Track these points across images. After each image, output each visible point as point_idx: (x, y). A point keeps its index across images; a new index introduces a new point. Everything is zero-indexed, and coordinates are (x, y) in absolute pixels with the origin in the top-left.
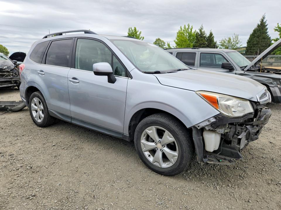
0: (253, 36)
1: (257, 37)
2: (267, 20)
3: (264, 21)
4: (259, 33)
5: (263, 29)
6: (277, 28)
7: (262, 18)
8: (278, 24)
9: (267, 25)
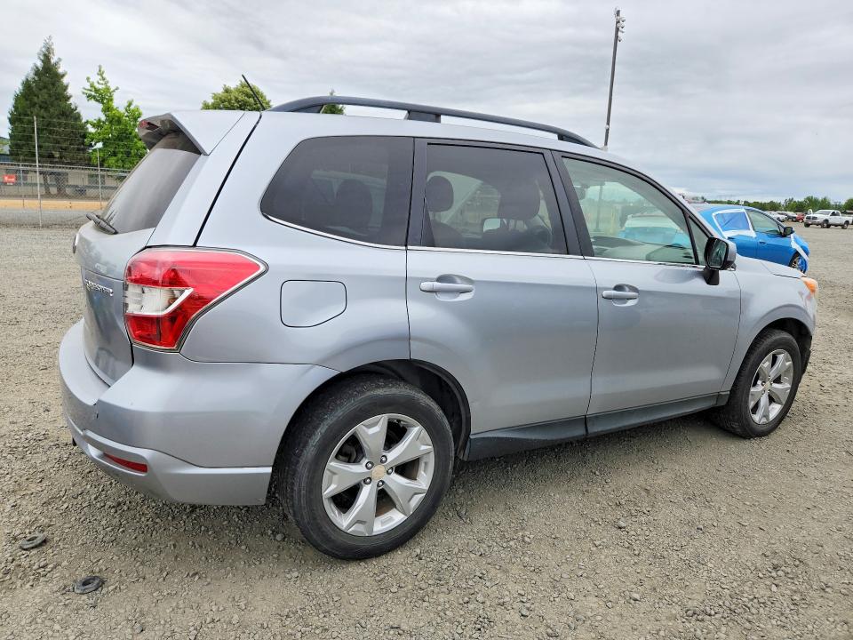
0: (27, 100)
1: (41, 107)
2: (60, 59)
3: (53, 61)
4: (46, 96)
5: (53, 84)
6: (89, 92)
7: (44, 49)
8: (88, 79)
9: (63, 76)
